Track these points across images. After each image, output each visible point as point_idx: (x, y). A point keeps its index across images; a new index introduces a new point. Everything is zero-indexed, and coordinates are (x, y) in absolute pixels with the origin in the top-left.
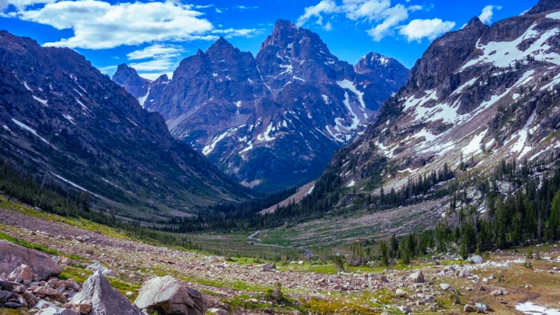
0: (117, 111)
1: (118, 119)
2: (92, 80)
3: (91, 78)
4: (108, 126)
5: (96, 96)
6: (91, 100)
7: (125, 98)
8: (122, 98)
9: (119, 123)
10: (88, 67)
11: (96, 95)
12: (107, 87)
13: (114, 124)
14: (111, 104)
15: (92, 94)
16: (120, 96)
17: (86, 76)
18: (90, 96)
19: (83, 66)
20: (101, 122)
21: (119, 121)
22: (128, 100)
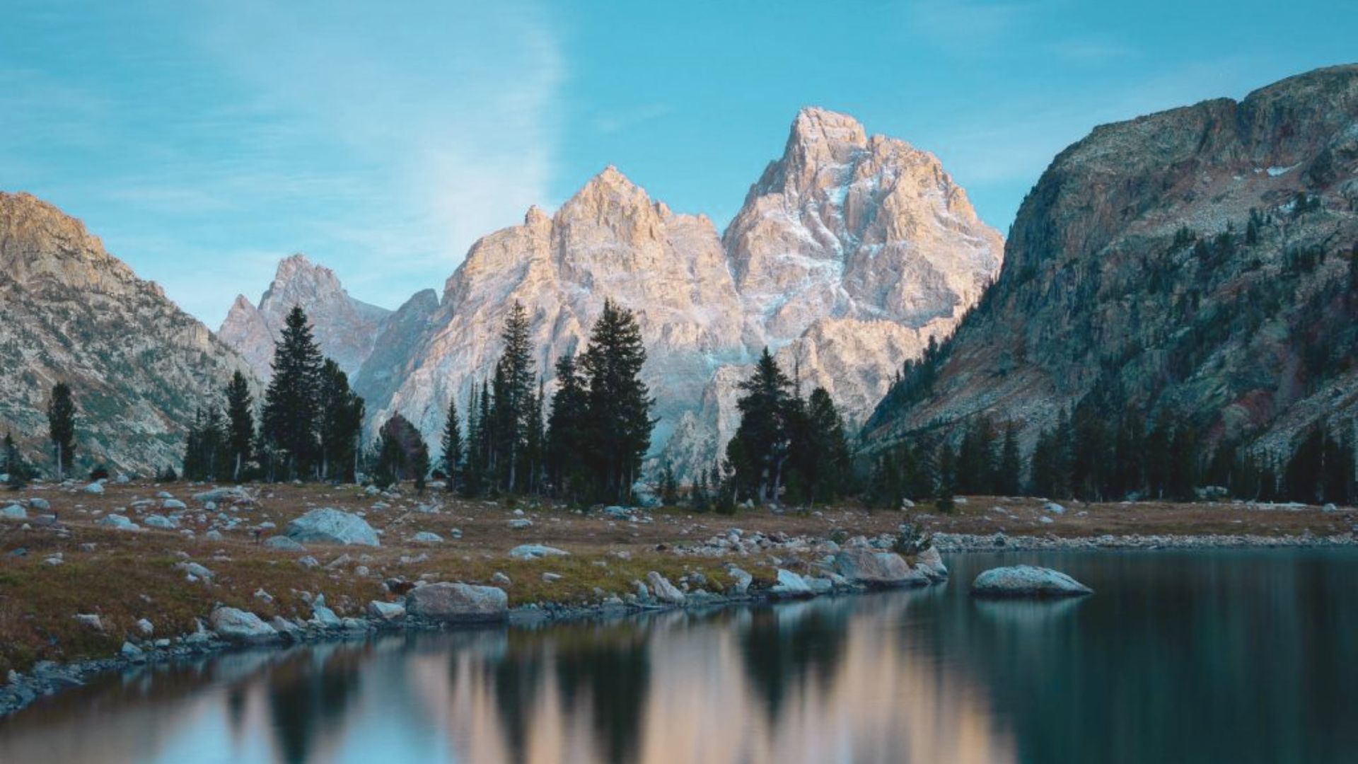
0: (165, 396)
1: (161, 422)
2: (100, 298)
3: (96, 292)
4: (119, 443)
5: (97, 345)
6: (79, 358)
7: (204, 356)
8: (198, 356)
9: (160, 436)
10: (90, 257)
11: (99, 345)
12: (145, 321)
13: (144, 437)
14: (150, 373)
15: (86, 338)
16: (189, 350)
17: (79, 283)
18: (77, 347)
19: (72, 254)
20: (95, 429)
21: (164, 429)
22: (214, 363)
